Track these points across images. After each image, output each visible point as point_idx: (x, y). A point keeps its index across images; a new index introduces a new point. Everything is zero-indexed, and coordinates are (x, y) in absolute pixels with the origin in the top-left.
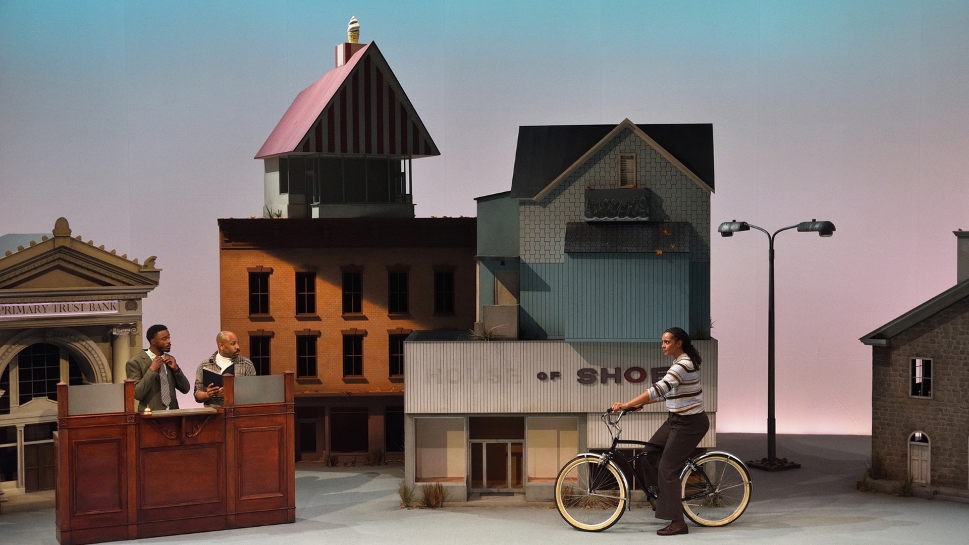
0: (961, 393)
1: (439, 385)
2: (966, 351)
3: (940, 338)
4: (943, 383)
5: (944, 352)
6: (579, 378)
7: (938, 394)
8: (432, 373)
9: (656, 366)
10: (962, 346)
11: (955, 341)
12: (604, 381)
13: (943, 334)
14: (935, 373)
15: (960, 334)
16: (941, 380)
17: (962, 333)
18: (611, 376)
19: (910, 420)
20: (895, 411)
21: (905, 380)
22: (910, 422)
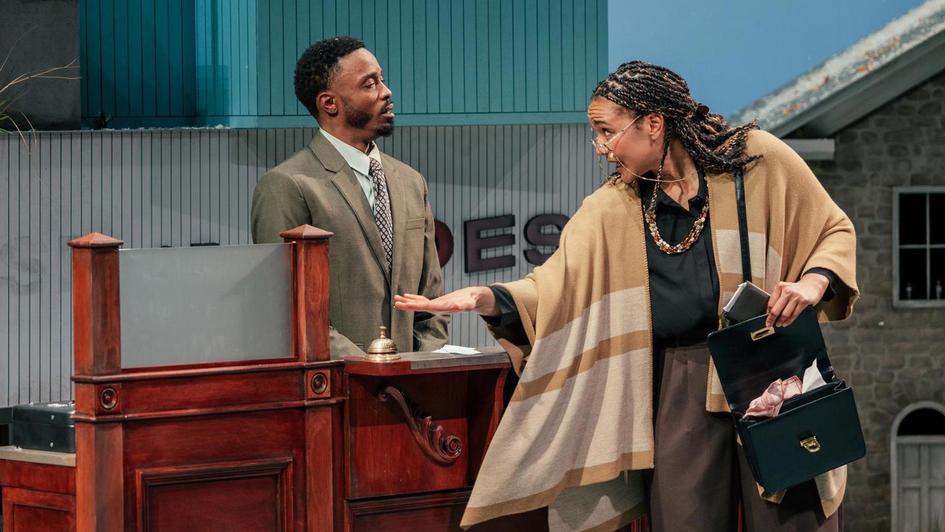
9: (475, 215)
19: (896, 373)
20: (848, 351)
21: (879, 259)
22: (896, 380)
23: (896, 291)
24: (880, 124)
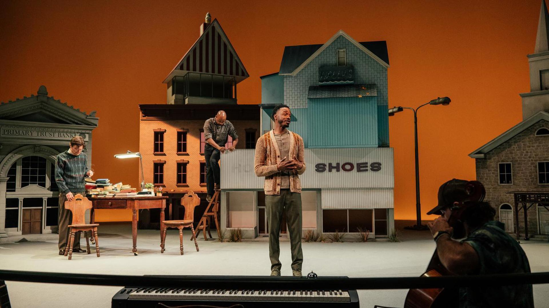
0: (530, 180)
1: (239, 173)
2: (532, 156)
3: (516, 151)
4: (519, 175)
5: (518, 158)
6: (316, 169)
7: (516, 182)
8: (236, 166)
9: (359, 162)
10: (529, 154)
11: (525, 152)
12: (330, 171)
13: (518, 148)
14: (513, 170)
15: (527, 147)
16: (518, 173)
17: (529, 147)
18: (334, 168)
19: (500, 197)
20: (490, 193)
21: (496, 176)
22: (500, 198)
23: (499, 182)
24: (495, 151)
